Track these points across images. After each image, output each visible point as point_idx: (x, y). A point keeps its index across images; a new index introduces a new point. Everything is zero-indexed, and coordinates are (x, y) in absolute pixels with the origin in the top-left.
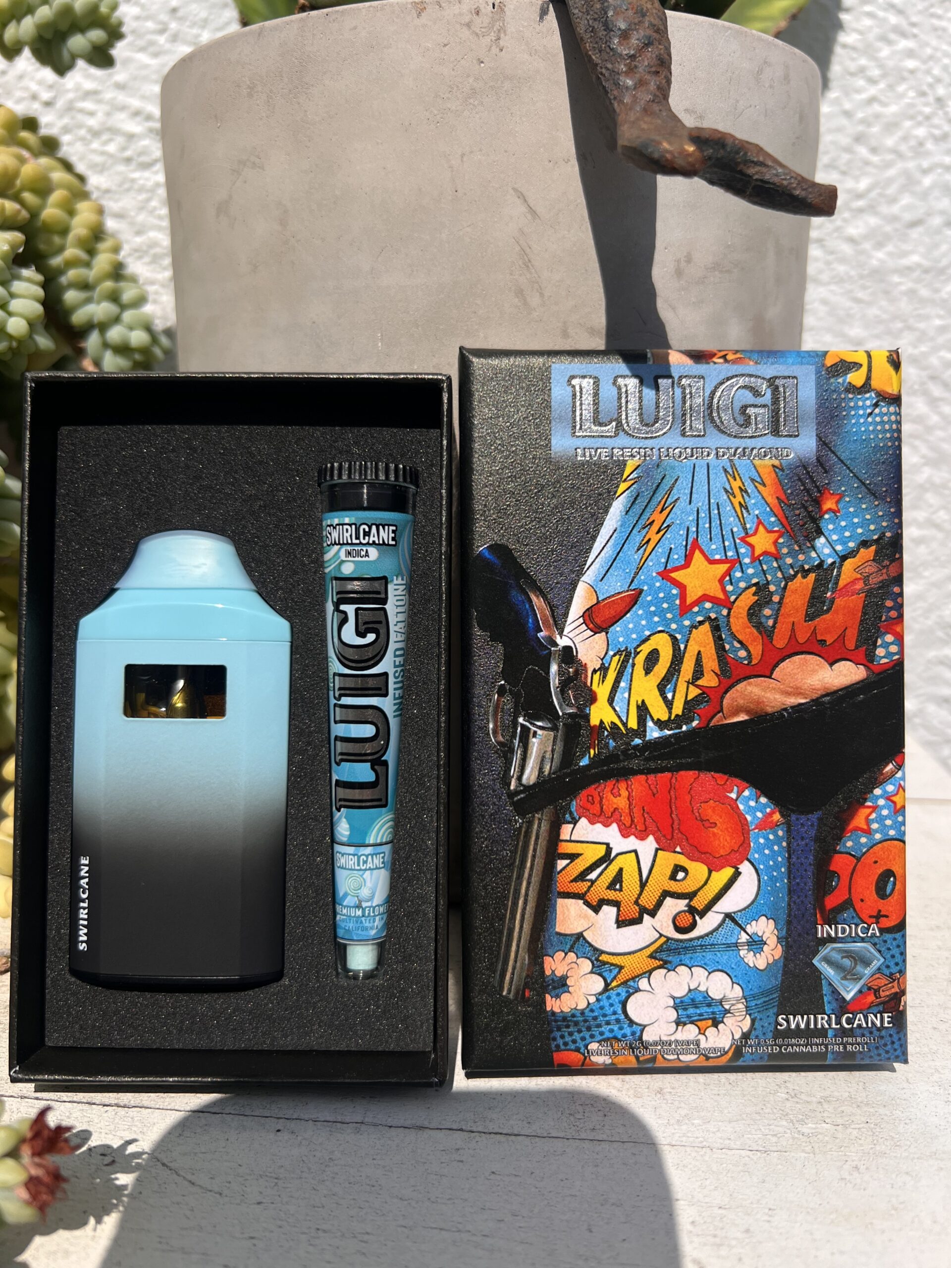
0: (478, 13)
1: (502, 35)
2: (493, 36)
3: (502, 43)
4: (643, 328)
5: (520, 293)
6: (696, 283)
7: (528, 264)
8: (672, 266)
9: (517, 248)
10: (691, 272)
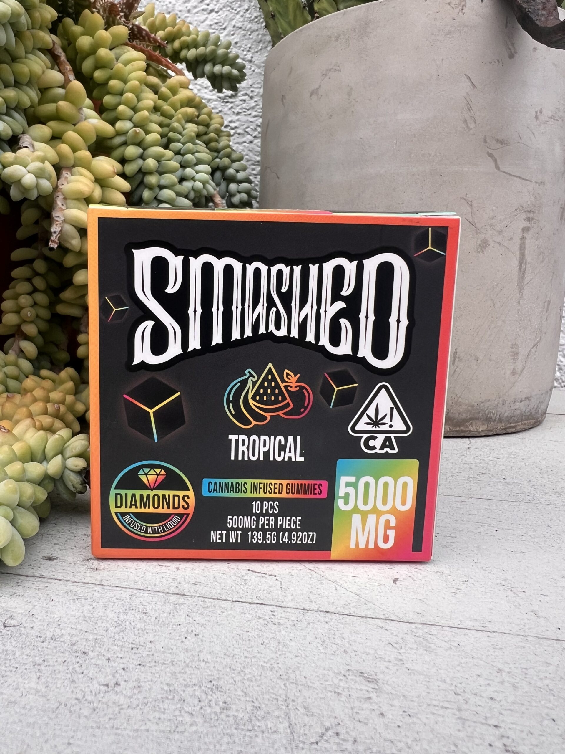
1: (464, 8)
2: (460, 8)
3: (464, 11)
4: (520, 141)
5: (465, 121)
6: (544, 123)
7: (470, 109)
8: (534, 114)
9: (465, 101)
10: (542, 118)
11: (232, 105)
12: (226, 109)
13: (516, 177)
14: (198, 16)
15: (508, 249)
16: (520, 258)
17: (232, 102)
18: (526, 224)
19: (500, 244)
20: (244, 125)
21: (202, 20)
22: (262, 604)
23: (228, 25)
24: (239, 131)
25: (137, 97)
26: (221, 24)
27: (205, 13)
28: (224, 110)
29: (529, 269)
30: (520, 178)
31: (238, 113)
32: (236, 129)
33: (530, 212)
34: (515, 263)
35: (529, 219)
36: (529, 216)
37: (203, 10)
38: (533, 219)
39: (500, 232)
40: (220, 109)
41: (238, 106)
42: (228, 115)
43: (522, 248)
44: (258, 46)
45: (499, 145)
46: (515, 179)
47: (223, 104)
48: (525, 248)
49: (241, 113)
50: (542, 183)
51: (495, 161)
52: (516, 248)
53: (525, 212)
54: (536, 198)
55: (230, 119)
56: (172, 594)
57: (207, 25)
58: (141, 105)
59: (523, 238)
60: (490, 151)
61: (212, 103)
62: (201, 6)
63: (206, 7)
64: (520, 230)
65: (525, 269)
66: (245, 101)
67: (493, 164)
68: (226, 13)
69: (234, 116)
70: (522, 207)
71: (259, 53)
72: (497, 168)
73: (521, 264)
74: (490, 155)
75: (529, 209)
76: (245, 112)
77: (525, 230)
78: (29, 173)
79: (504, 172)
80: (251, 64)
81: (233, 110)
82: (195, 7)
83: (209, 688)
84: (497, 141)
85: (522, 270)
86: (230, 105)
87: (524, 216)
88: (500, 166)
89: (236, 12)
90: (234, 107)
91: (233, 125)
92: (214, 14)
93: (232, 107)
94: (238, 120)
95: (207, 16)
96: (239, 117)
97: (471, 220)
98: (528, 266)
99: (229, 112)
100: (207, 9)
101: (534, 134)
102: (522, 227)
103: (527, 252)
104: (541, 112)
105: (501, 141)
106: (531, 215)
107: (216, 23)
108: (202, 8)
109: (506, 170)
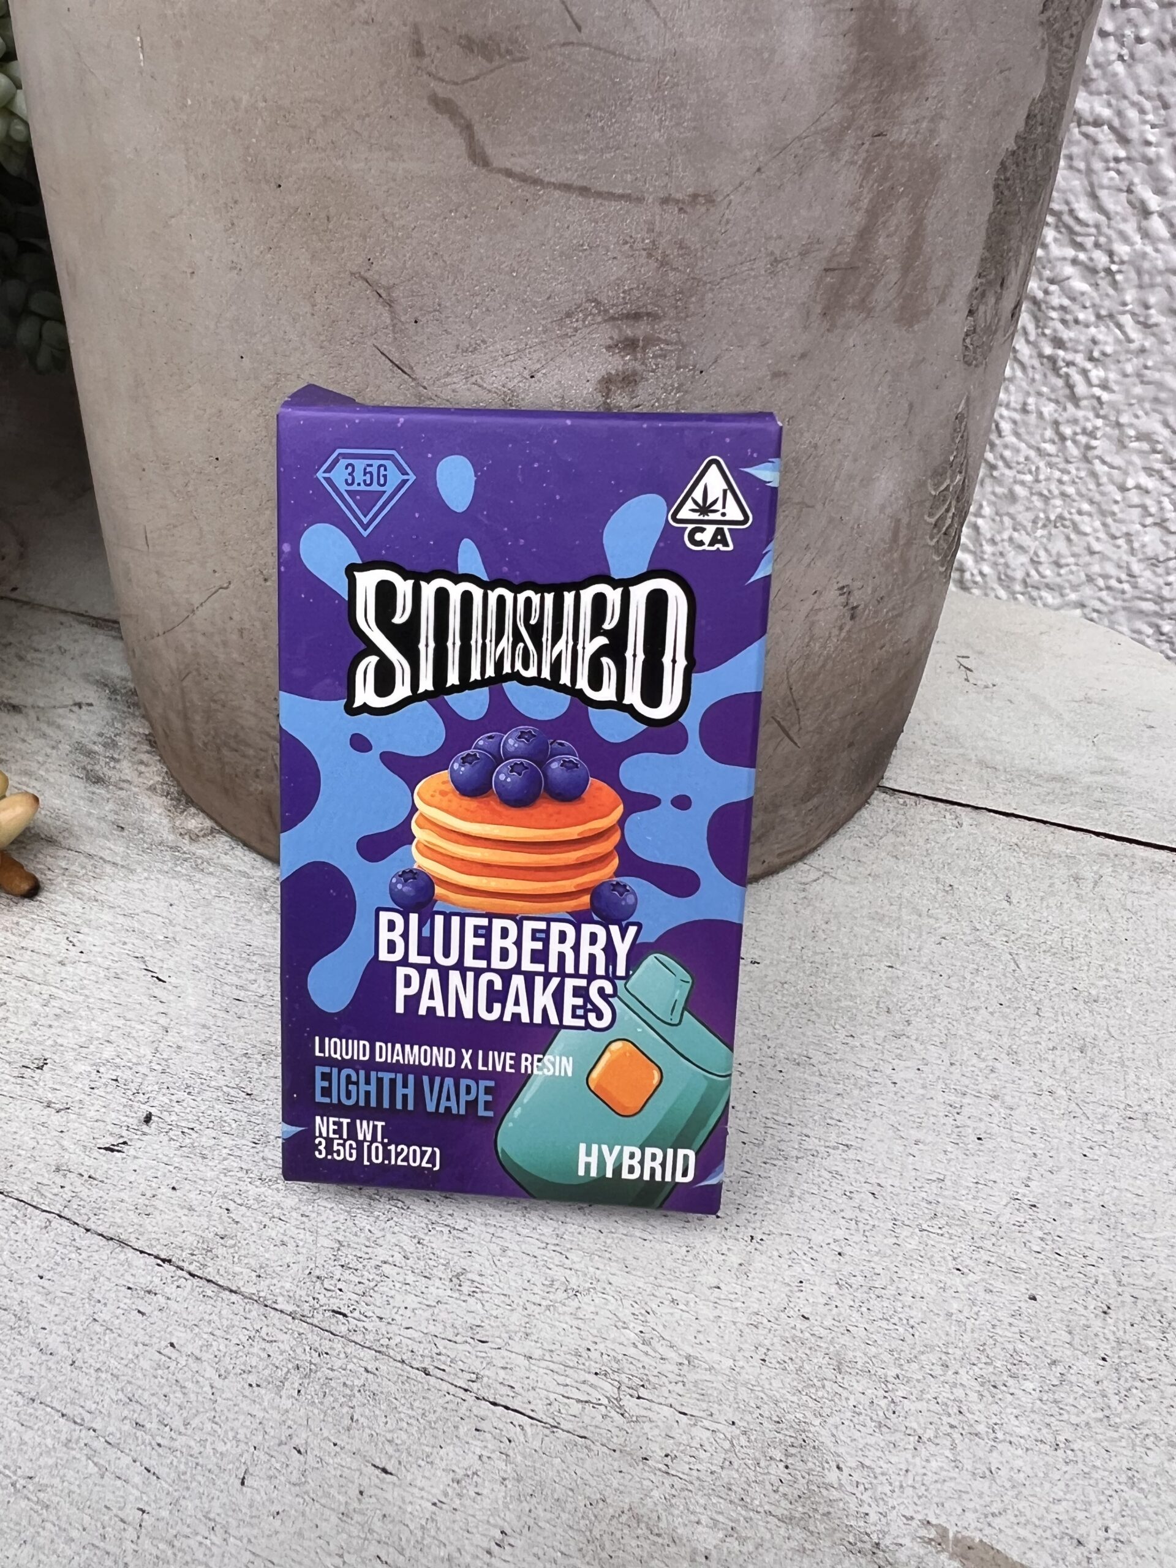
13: (567, 187)
18: (619, 362)
30: (584, 191)
33: (636, 316)
35: (630, 345)
36: (630, 332)
39: (507, 395)
45: (474, 66)
46: (557, 194)
51: (468, 129)
53: (613, 318)
54: (664, 263)
60: (442, 90)
67: (456, 144)
70: (598, 303)
74: (444, 106)
75: (630, 308)
79: (509, 173)
84: (470, 45)
88: (490, 151)
97: (395, 356)
105: (484, 46)
106: (641, 329)
109: (519, 164)
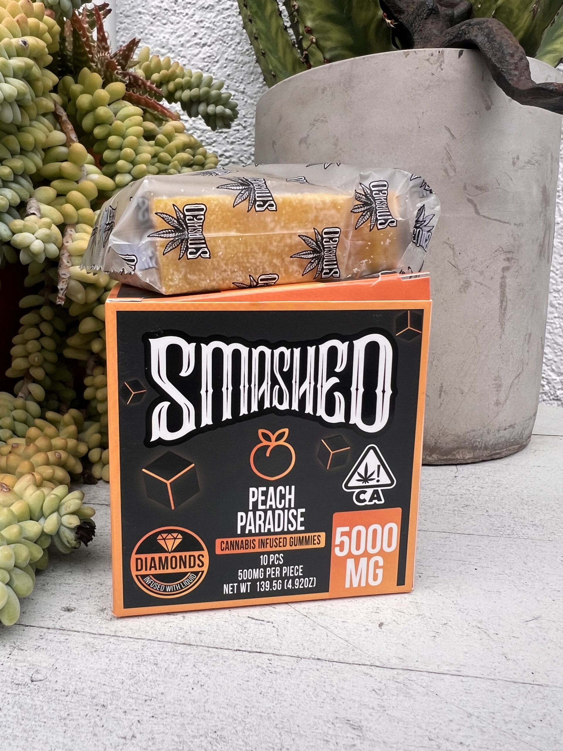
0: (432, 55)
1: (442, 64)
2: (439, 64)
3: (442, 67)
4: (498, 187)
5: (446, 170)
6: (521, 168)
7: (450, 158)
8: (511, 161)
9: (445, 152)
10: (520, 164)
11: (226, 135)
12: (221, 139)
13: (496, 220)
14: (191, 50)
15: (489, 288)
16: (501, 296)
17: (226, 132)
18: (506, 264)
19: (481, 284)
20: (238, 154)
21: (195, 54)
22: (260, 652)
23: (220, 58)
24: (233, 160)
25: (135, 151)
26: (214, 57)
27: (198, 47)
28: (218, 140)
29: (510, 305)
30: (499, 221)
31: (232, 143)
32: (230, 158)
33: (509, 252)
34: (496, 301)
35: (508, 259)
36: (508, 256)
37: (196, 44)
38: (512, 258)
39: (482, 273)
40: (214, 139)
41: (232, 136)
42: (223, 144)
43: (503, 286)
44: (250, 78)
45: (478, 192)
46: (494, 222)
47: (217, 134)
48: (505, 286)
49: (235, 142)
50: (520, 225)
51: (475, 206)
52: (497, 286)
53: (505, 252)
54: (514, 239)
55: (224, 149)
56: (180, 644)
57: (201, 58)
58: (139, 158)
59: (503, 277)
60: (470, 198)
61: (206, 133)
62: (194, 40)
63: (199, 41)
64: (500, 271)
65: (506, 305)
66: (238, 130)
67: (472, 210)
68: (218, 47)
69: (228, 146)
70: (502, 248)
71: (251, 84)
72: (477, 212)
73: (502, 301)
74: (470, 201)
75: (508, 250)
76: (239, 141)
77: (505, 269)
78: (37, 239)
79: (484, 216)
80: (244, 95)
81: (227, 140)
82: (188, 41)
83: (214, 738)
84: (477, 187)
85: (503, 307)
86: (224, 135)
87: (503, 256)
88: (480, 211)
89: (228, 45)
90: (228, 137)
91: (227, 154)
92: (206, 48)
93: (226, 137)
94: (232, 149)
95: (200, 49)
96: (233, 146)
97: (453, 263)
98: (509, 303)
99: (223, 142)
100: (200, 43)
101: (511, 179)
102: (502, 267)
103: (507, 290)
104: (518, 158)
105: (480, 188)
106: (509, 256)
107: (209, 57)
108: (195, 42)
109: (486, 214)
